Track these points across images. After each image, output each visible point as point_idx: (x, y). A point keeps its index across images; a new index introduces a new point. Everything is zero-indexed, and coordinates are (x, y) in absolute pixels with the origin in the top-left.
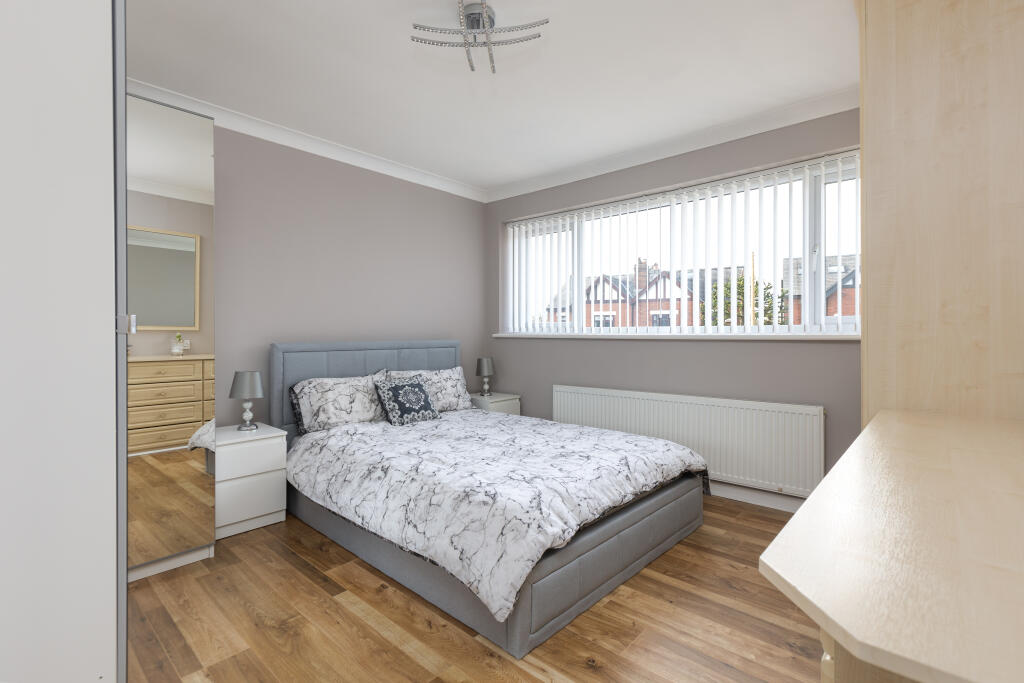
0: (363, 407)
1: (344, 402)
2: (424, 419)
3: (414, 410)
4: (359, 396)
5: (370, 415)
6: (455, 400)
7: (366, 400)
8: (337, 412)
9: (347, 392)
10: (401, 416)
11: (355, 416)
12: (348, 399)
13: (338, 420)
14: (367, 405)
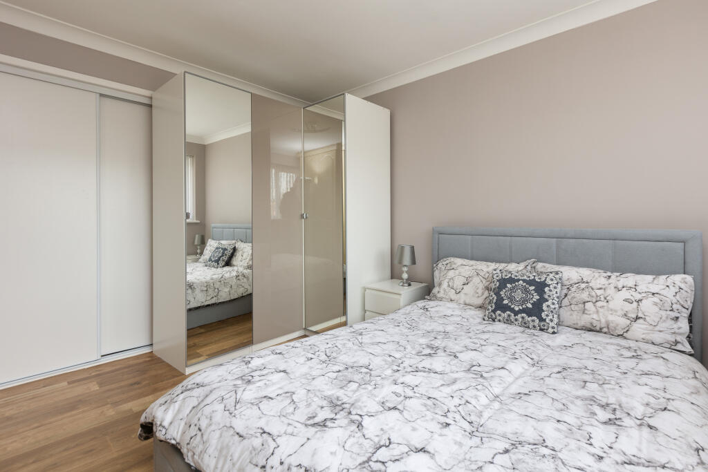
0: (476, 292)
1: (458, 282)
2: (525, 325)
3: (512, 310)
4: (476, 280)
5: (479, 301)
6: (624, 322)
7: (481, 286)
8: (448, 289)
9: (467, 274)
10: (494, 311)
11: (462, 298)
12: (464, 280)
13: (444, 296)
14: (480, 291)
